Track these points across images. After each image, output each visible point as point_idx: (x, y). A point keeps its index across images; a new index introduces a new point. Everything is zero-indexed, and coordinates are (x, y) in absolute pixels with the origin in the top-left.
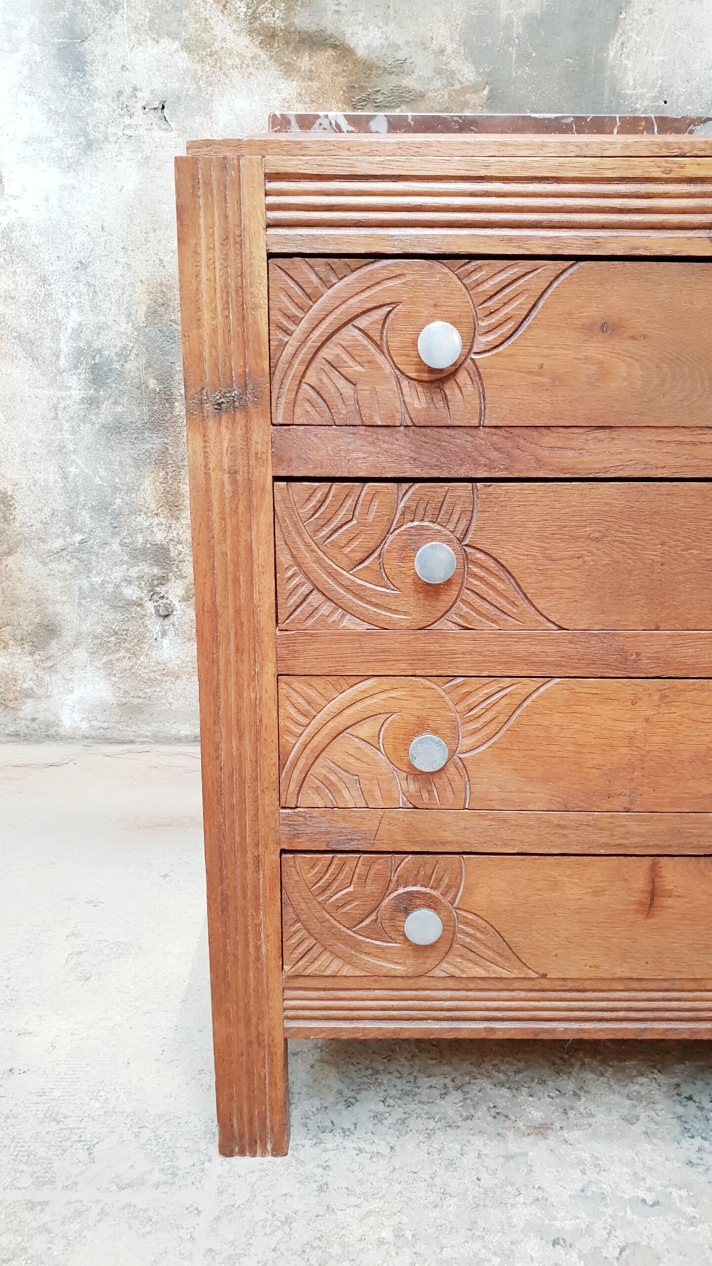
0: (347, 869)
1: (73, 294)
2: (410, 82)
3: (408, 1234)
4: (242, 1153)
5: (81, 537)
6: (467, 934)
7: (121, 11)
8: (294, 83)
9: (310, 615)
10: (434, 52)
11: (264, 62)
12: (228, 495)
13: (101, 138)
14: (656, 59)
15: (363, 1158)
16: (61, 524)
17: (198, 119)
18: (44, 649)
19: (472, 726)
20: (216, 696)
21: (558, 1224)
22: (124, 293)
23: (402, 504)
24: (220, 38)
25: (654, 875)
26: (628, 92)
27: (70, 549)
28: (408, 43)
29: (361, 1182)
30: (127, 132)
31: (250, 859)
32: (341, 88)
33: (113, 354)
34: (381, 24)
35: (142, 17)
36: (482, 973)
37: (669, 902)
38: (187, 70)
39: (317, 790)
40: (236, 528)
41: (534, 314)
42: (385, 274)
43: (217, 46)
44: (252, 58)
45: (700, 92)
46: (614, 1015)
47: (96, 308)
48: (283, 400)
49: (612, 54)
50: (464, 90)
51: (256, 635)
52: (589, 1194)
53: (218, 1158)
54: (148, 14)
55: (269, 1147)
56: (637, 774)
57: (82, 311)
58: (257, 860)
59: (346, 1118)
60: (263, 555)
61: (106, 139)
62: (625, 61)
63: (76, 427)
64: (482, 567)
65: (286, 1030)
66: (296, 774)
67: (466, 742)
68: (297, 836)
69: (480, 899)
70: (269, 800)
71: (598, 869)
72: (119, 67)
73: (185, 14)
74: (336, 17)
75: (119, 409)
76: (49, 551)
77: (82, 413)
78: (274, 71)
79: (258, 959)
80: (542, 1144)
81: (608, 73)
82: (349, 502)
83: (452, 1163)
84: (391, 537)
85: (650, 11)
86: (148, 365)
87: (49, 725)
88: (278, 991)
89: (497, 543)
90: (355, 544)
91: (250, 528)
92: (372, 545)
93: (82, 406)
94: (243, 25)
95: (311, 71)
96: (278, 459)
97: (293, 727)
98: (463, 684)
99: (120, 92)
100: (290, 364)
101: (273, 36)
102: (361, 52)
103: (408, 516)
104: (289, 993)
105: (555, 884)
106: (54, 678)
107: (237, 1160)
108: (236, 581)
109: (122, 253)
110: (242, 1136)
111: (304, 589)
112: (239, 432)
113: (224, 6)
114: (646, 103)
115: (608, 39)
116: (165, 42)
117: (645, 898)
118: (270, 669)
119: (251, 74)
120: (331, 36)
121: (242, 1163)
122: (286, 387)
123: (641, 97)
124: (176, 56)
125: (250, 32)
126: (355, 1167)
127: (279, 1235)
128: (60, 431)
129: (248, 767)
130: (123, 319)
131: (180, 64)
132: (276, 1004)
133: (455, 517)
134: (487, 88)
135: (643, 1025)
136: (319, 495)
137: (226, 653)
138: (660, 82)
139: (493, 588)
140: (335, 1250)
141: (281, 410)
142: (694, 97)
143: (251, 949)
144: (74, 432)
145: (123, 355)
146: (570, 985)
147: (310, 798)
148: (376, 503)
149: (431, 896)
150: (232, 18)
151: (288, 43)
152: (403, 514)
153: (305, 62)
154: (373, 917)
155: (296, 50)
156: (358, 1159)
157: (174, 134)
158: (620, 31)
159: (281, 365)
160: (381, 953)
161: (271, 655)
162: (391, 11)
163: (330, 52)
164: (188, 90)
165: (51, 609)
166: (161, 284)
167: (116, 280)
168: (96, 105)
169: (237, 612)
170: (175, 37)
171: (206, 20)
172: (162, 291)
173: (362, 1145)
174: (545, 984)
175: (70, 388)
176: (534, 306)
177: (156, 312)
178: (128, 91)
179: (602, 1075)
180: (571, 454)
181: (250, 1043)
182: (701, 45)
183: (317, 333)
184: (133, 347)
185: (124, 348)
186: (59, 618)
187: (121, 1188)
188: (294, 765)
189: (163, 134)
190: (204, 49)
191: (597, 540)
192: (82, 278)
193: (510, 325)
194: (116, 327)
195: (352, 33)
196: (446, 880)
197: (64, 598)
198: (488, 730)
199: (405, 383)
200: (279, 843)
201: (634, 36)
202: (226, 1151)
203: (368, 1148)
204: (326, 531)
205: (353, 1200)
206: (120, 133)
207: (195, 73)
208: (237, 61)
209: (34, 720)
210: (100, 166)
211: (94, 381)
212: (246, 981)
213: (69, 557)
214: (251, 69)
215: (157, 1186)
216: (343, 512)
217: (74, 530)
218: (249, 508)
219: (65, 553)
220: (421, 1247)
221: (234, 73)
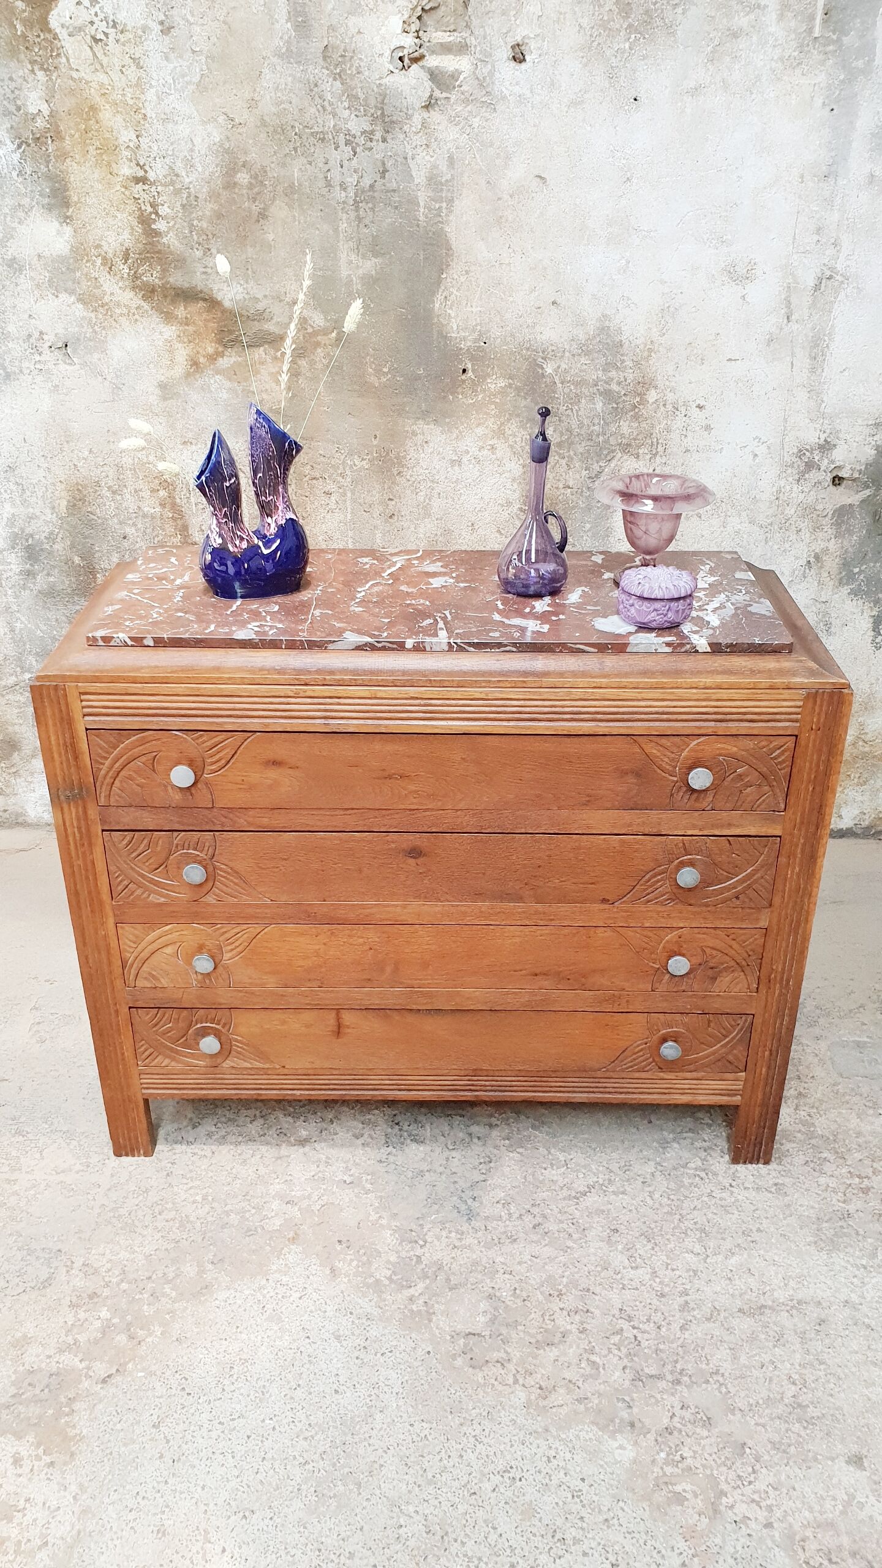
0: (167, 1015)
1: (6, 491)
2: (270, 327)
3: (210, 1198)
4: (127, 1155)
5: (30, 676)
6: (238, 1047)
7: (24, 272)
8: (174, 328)
9: (132, 894)
10: (288, 303)
11: (147, 311)
12: (78, 838)
13: (17, 371)
14: (474, 310)
15: (195, 1158)
16: (13, 666)
17: (96, 356)
18: (8, 760)
19: (230, 948)
20: (83, 935)
21: (293, 1193)
22: (47, 490)
23: (175, 842)
24: (109, 293)
25: (338, 1018)
26: (453, 335)
27: (22, 684)
28: (265, 296)
29: (191, 1171)
30: (38, 366)
31: (112, 1012)
32: (213, 331)
33: (42, 538)
34: (242, 282)
35: (42, 277)
36: (249, 1066)
37: (349, 1031)
38: (84, 318)
39: (146, 978)
40: (84, 853)
41: (235, 757)
42: (152, 738)
43: (107, 299)
44: (137, 308)
45: (512, 335)
46: (327, 1087)
47: (24, 502)
48: (103, 795)
49: (437, 305)
50: (315, 333)
51: (101, 903)
52: (316, 1178)
53: (113, 1157)
54: (47, 275)
55: (142, 1152)
56: (323, 970)
57: (14, 505)
58: (117, 1011)
59: (191, 1135)
60: (100, 866)
61: (21, 371)
62: (449, 311)
63: (18, 593)
64: (225, 872)
65: (143, 1094)
66: (133, 972)
67: (227, 956)
68: (137, 1001)
69: (243, 1029)
70: (119, 983)
71: (307, 1016)
72: (26, 316)
73: (78, 274)
74: (204, 277)
75: (52, 579)
76: (5, 686)
77: (22, 582)
78: (155, 319)
79: (123, 1059)
80: (301, 1150)
81: (436, 320)
82: (145, 841)
83: (245, 1161)
84: (171, 857)
85: (467, 272)
86: (72, 546)
87: (18, 815)
88: (137, 1076)
89: (230, 861)
90: (151, 861)
91: (92, 853)
92: (161, 862)
93: (21, 577)
94: (127, 283)
95: (186, 318)
96: (103, 821)
97: (128, 949)
98: (222, 928)
99: (30, 336)
100: (105, 778)
101: (153, 291)
102: (227, 304)
103: (179, 848)
104: (142, 1076)
105: (284, 1022)
106: (18, 780)
107: (124, 1159)
108: (87, 878)
109: (43, 459)
110: (125, 1147)
111: (126, 883)
112: (80, 809)
113: (110, 268)
114: (469, 344)
115: (433, 293)
116: (63, 296)
117: (335, 1029)
118: (111, 922)
119: (136, 320)
120: (201, 292)
121: (126, 1160)
122: (103, 789)
123: (465, 339)
124: (73, 307)
125: (134, 288)
126: (190, 1163)
127: (141, 1198)
128: (5, 595)
129: (105, 967)
130: (48, 511)
131: (77, 313)
132: (136, 1081)
133: (206, 848)
134: (335, 332)
135: (344, 1092)
136: (128, 838)
137: (86, 911)
138: (479, 327)
139: (232, 881)
140: (170, 1206)
141: (103, 799)
142: (508, 339)
143: (119, 1054)
144: (16, 597)
145: (51, 538)
146: (300, 1072)
147: (141, 983)
148: (160, 842)
149: (216, 1029)
150: (117, 278)
151: (165, 297)
152: (177, 847)
153: (181, 311)
154: (184, 1039)
155: (173, 302)
156: (192, 1159)
157: (77, 367)
158: (443, 288)
159: (100, 779)
160: (192, 1056)
161: (111, 914)
162: (250, 272)
163: (201, 304)
164: (85, 333)
165: (10, 729)
166: (77, 484)
167: (40, 481)
168: (10, 345)
169: (90, 893)
170: (72, 292)
171: (96, 279)
172: (78, 490)
173: (196, 1151)
174: (285, 1071)
175: (10, 563)
176: (236, 753)
177: (75, 505)
178: (36, 335)
179: (353, 1108)
180: (266, 820)
181: (124, 1101)
182: (511, 299)
183: (117, 765)
184: (58, 533)
185: (51, 533)
186: (18, 736)
187: (57, 1173)
188: (132, 965)
189: (68, 367)
190: (96, 301)
191: (285, 859)
192: (12, 479)
193: (223, 762)
194: (43, 517)
195: (219, 289)
196: (223, 1021)
197: (21, 722)
198: (238, 949)
199: (169, 788)
200: (128, 1004)
201: (455, 292)
202: (118, 1153)
203: (200, 1153)
204: (134, 854)
205: (185, 1181)
206: (32, 367)
207: (90, 320)
208: (125, 311)
209: (5, 811)
210: (18, 392)
211: (29, 558)
212: (118, 1070)
213: (21, 691)
214: (137, 317)
215: (77, 1172)
216: (143, 845)
217: (24, 670)
218: (90, 844)
219: (18, 687)
220: (215, 1205)
221: (123, 320)
